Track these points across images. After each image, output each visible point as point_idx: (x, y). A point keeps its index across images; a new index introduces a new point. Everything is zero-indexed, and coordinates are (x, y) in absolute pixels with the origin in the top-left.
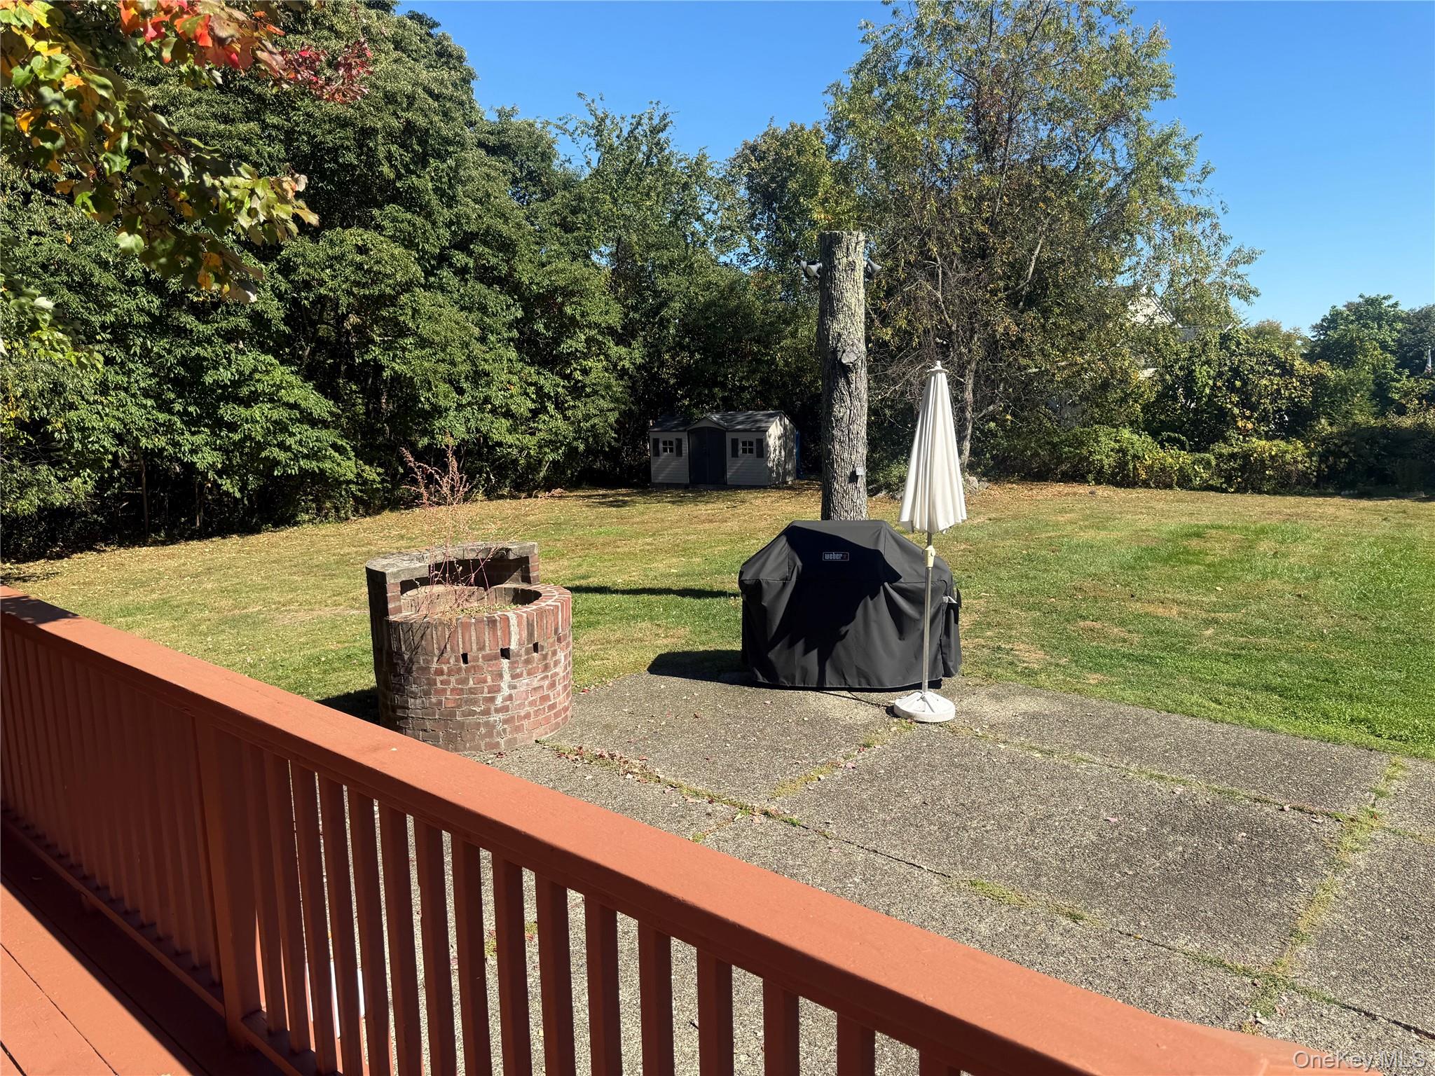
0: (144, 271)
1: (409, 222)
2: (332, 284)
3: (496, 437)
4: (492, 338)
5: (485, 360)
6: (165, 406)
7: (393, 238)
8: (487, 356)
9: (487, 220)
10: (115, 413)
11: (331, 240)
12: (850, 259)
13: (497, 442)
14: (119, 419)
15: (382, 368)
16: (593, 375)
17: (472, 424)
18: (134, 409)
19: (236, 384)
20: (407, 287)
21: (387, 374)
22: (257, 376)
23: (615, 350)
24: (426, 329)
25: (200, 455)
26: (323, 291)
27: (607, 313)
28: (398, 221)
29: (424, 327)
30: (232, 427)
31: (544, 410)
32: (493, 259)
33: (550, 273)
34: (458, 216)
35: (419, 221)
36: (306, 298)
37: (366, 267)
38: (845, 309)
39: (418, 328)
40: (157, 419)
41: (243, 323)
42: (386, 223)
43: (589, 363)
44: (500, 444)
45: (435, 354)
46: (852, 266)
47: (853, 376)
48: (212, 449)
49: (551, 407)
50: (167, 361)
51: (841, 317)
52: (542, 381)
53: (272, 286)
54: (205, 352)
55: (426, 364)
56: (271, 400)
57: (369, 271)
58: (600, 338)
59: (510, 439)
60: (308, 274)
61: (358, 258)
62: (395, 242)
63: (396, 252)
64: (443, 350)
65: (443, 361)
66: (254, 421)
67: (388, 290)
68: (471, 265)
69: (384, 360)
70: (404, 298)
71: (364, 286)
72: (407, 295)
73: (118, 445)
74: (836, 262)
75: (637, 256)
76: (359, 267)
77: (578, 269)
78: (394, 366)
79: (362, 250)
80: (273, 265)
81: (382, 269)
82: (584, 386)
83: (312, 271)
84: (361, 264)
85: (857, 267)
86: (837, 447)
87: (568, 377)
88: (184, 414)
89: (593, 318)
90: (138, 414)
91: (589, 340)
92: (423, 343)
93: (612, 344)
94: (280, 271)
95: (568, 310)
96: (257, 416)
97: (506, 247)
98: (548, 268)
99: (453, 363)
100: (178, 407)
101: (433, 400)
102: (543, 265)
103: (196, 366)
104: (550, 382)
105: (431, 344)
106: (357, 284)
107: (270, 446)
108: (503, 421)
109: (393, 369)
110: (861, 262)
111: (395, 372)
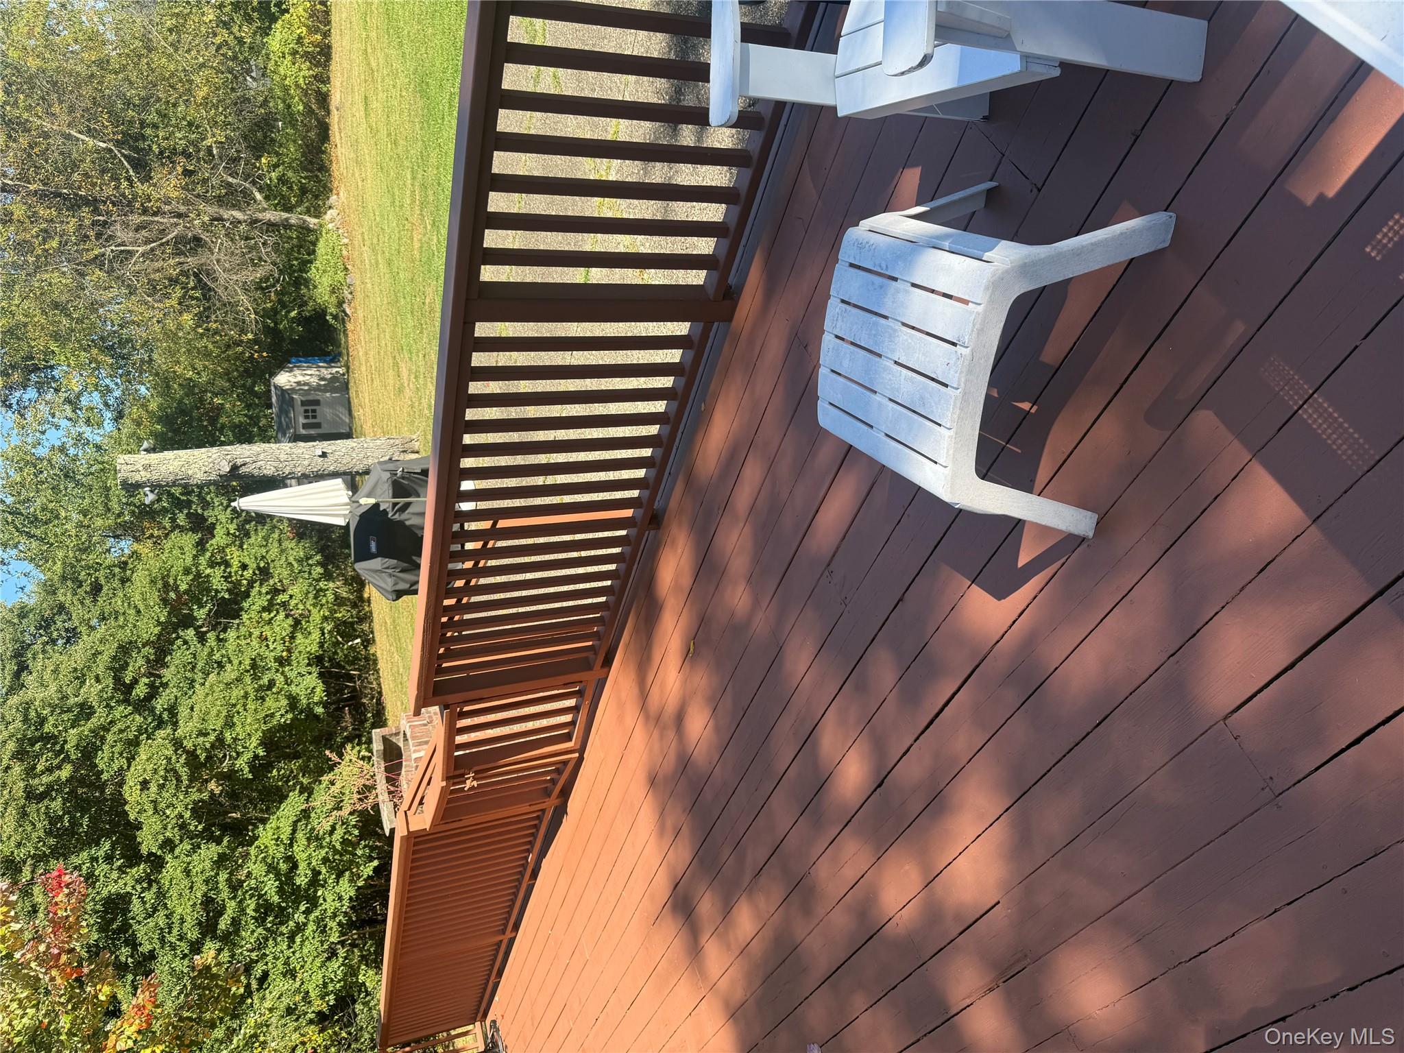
0: (181, 959)
1: (113, 746)
2: (180, 805)
3: (314, 648)
4: (217, 657)
5: (240, 663)
6: (300, 928)
7: (130, 761)
8: (236, 662)
9: (100, 670)
10: (308, 963)
11: (138, 813)
12: (141, 469)
13: (319, 647)
14: (313, 960)
15: (256, 757)
16: (247, 561)
17: (303, 670)
18: (305, 951)
19: (278, 876)
20: (178, 744)
21: (261, 752)
22: (269, 861)
23: (219, 538)
24: (215, 723)
25: (343, 894)
26: (187, 815)
27: (181, 548)
28: (113, 756)
29: (214, 725)
30: (316, 873)
31: (284, 605)
32: (137, 663)
33: (147, 606)
34: (101, 699)
35: (110, 738)
36: (196, 827)
37: (162, 782)
38: (183, 469)
39: (215, 730)
40: (313, 931)
41: (223, 876)
42: (115, 766)
43: (235, 564)
44: (321, 645)
45: (238, 713)
46: (147, 467)
47: (239, 462)
48: (338, 885)
49: (282, 598)
50: (261, 934)
51: (190, 472)
52: (256, 607)
53: (187, 856)
54: (251, 905)
55: (249, 720)
56: (291, 845)
57: (165, 779)
58: (208, 554)
59: (316, 635)
60: (173, 828)
61: (153, 788)
62: (134, 759)
63: (144, 757)
64: (234, 705)
65: (245, 705)
66: (310, 857)
67: (182, 760)
68: (146, 680)
69: (248, 756)
70: (188, 744)
71: (179, 780)
72: (185, 743)
73: (337, 957)
74: (144, 479)
75: (119, 521)
76: (161, 787)
77: (140, 578)
78: (254, 746)
79: (145, 785)
80: (168, 858)
81: (162, 767)
82: (259, 568)
83: (170, 826)
84: (159, 785)
85: (147, 462)
86: (299, 469)
87: (251, 584)
88: (307, 912)
89: (189, 561)
90: (310, 946)
91: (212, 564)
92: (229, 724)
93: (213, 541)
94: (172, 850)
95: (183, 587)
96: (304, 856)
97: (125, 650)
98: (142, 608)
99: (246, 696)
100: (302, 919)
101: (283, 711)
102: (139, 612)
103: (265, 909)
104: (257, 599)
105: (229, 717)
106: (178, 787)
107: (331, 842)
108: (298, 642)
109: (256, 747)
110: (143, 458)
111: (259, 745)
